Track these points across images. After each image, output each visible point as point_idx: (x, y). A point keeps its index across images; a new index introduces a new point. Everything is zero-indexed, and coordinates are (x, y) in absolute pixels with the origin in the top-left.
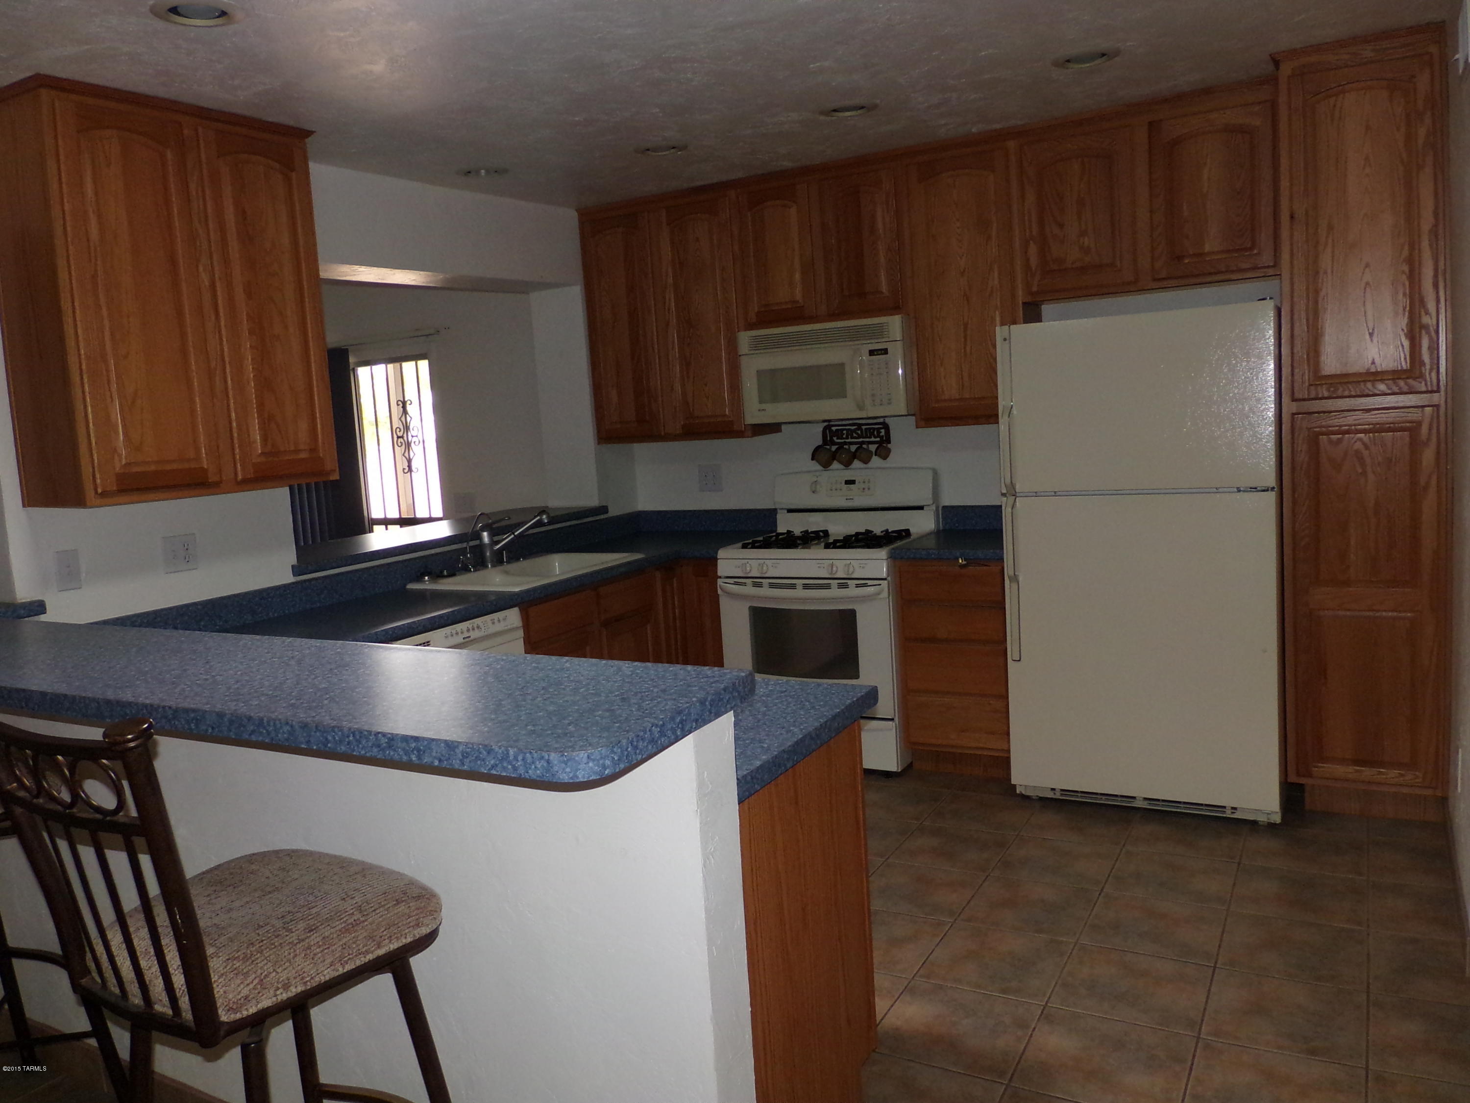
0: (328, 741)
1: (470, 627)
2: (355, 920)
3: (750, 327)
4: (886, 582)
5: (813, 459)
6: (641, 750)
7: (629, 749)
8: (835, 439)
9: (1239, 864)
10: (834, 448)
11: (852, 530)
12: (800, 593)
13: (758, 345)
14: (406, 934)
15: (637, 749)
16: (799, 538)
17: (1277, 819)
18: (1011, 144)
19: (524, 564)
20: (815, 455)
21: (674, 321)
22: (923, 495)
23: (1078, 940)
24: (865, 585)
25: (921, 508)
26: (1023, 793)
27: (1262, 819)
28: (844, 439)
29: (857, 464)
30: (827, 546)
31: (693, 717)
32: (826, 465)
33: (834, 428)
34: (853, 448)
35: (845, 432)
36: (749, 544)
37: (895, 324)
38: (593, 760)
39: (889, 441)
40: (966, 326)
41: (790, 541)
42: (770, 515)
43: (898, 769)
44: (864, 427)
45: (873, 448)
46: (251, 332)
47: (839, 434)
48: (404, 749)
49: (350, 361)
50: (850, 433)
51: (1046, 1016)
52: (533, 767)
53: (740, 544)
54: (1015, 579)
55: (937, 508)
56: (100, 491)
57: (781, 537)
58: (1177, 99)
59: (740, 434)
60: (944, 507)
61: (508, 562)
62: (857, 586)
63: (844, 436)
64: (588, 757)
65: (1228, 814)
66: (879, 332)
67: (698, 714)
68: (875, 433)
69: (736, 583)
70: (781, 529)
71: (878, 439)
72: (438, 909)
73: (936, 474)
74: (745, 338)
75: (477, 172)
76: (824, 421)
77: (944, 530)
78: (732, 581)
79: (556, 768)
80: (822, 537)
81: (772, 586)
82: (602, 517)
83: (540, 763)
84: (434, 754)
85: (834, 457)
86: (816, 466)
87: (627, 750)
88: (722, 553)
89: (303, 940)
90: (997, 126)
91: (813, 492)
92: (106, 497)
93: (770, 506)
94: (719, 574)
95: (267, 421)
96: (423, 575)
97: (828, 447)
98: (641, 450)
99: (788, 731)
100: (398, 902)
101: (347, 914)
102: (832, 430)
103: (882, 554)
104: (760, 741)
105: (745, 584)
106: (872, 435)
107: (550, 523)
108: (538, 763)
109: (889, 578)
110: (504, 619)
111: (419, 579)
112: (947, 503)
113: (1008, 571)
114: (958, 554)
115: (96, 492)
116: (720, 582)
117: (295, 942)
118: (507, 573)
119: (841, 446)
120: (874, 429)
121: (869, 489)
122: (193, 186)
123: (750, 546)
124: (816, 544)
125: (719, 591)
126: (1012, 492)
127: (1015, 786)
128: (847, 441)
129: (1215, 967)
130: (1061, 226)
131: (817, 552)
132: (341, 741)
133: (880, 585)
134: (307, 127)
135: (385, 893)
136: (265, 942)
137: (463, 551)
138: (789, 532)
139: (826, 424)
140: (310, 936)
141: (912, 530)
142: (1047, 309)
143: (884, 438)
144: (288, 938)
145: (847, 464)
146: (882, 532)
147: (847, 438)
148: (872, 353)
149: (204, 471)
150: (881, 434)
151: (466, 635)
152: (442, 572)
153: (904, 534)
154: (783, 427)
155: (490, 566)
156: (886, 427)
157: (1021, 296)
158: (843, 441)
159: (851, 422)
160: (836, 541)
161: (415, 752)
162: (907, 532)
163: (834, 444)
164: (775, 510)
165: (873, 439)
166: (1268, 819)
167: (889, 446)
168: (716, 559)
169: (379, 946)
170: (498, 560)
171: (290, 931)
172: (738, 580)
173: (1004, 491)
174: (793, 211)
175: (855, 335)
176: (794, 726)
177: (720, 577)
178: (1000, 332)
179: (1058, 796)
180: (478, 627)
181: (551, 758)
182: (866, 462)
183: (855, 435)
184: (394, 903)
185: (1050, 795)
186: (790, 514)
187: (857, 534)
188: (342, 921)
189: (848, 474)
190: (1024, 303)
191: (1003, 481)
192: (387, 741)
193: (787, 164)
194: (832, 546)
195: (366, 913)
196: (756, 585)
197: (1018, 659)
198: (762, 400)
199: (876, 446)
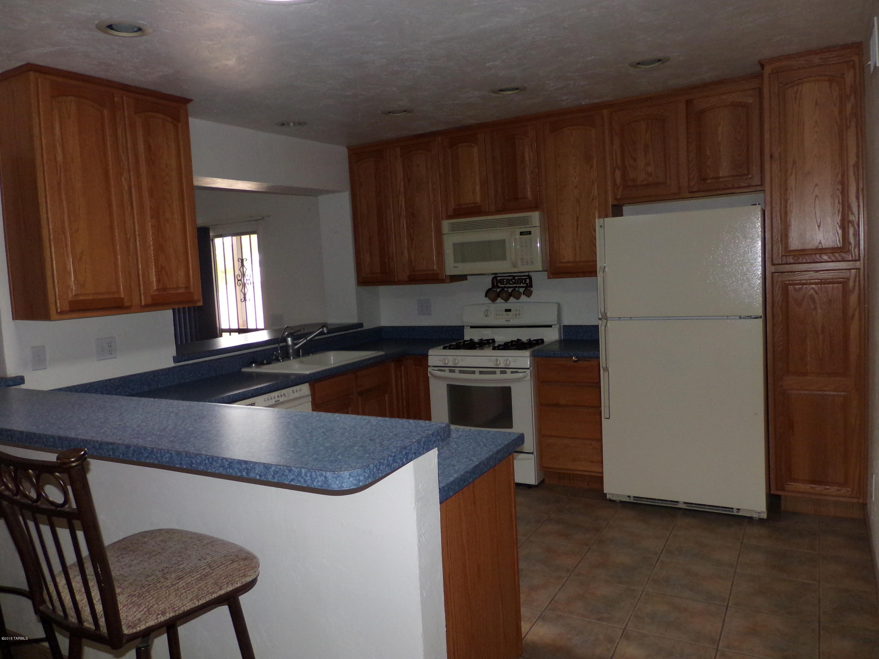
0: (192, 463)
1: (280, 395)
2: (206, 572)
3: (449, 217)
4: (529, 370)
5: (486, 296)
6: (382, 471)
7: (374, 470)
8: (499, 284)
9: (742, 543)
10: (498, 290)
11: (508, 339)
12: (477, 376)
13: (454, 229)
14: (237, 581)
15: (379, 470)
16: (477, 343)
17: (764, 516)
18: (605, 112)
19: (311, 357)
20: (488, 294)
21: (404, 213)
22: (552, 319)
23: (644, 588)
24: (517, 372)
25: (550, 326)
26: (611, 498)
27: (755, 515)
28: (504, 284)
29: (512, 299)
30: (494, 348)
31: (413, 451)
32: (494, 300)
33: (499, 278)
34: (510, 290)
35: (505, 280)
36: (447, 347)
37: (535, 217)
38: (353, 477)
39: (531, 286)
40: (578, 218)
41: (471, 345)
42: (460, 329)
43: (536, 482)
44: (516, 278)
45: (522, 290)
46: (152, 217)
47: (502, 282)
48: (238, 469)
49: (211, 235)
50: (508, 281)
51: (625, 635)
52: (316, 480)
53: (442, 347)
54: (606, 369)
55: (560, 326)
56: (59, 310)
57: (466, 343)
58: (704, 86)
59: (442, 281)
60: (564, 326)
61: (303, 356)
62: (512, 372)
63: (505, 283)
64: (350, 475)
65: (735, 513)
66: (525, 221)
67: (416, 450)
68: (523, 281)
69: (439, 370)
70: (467, 338)
71: (525, 285)
72: (257, 566)
73: (559, 305)
74: (446, 224)
75: (288, 124)
76: (493, 274)
77: (564, 340)
78: (437, 368)
79: (330, 481)
80: (491, 343)
81: (461, 372)
82: (359, 329)
83: (320, 478)
84: (257, 471)
85: (498, 295)
86: (487, 301)
87: (373, 470)
88: (431, 352)
89: (175, 585)
90: (596, 101)
91: (486, 316)
92: (63, 314)
93: (461, 325)
94: (429, 364)
95: (160, 269)
96: (252, 363)
97: (495, 289)
98: (382, 289)
99: (470, 460)
100: (233, 562)
101: (201, 569)
102: (498, 280)
103: (527, 353)
104: (454, 466)
105: (445, 371)
106: (521, 282)
107: (328, 333)
108: (319, 478)
109: (531, 368)
110: (300, 390)
111: (249, 365)
112: (566, 323)
113: (602, 364)
114: (572, 354)
115: (57, 312)
116: (430, 369)
117: (170, 586)
118: (302, 362)
119: (503, 289)
120: (523, 279)
121: (519, 315)
122: (119, 131)
123: (448, 348)
124: (488, 347)
125: (429, 375)
126: (604, 317)
127: (606, 494)
128: (506, 286)
129: (727, 606)
130: (635, 160)
131: (488, 352)
132: (201, 463)
133: (526, 372)
134: (188, 97)
135: (225, 556)
136: (151, 585)
137: (276, 349)
138: (471, 340)
139: (494, 275)
140: (178, 583)
141: (545, 340)
142: (626, 209)
143: (529, 284)
144: (165, 583)
145: (506, 300)
146: (527, 340)
148: (522, 233)
149: (122, 299)
150: (527, 282)
151: (277, 399)
152: (263, 361)
153: (540, 342)
154: (468, 277)
155: (292, 358)
156: (530, 278)
157: (611, 201)
158: (504, 286)
159: (509, 275)
160: (499, 346)
161: (245, 470)
162: (542, 341)
163: (499, 287)
164: (463, 326)
165: (522, 285)
166: (759, 516)
167: (531, 289)
168: (427, 356)
169: (221, 589)
170: (297, 355)
171: (167, 579)
172: (441, 368)
173: (600, 316)
174: (475, 150)
175: (511, 223)
176: (474, 457)
177: (430, 366)
178: (598, 222)
179: (632, 500)
180: (284, 395)
181: (327, 475)
182: (518, 298)
183: (511, 282)
184: (231, 562)
185: (627, 500)
186: (472, 329)
187: (512, 341)
188: (199, 573)
189: (507, 306)
190: (612, 205)
191: (599, 311)
192: (228, 463)
193: (473, 122)
194: (497, 349)
195: (213, 568)
196: (451, 371)
197: (608, 417)
198: (456, 261)
199: (524, 289)
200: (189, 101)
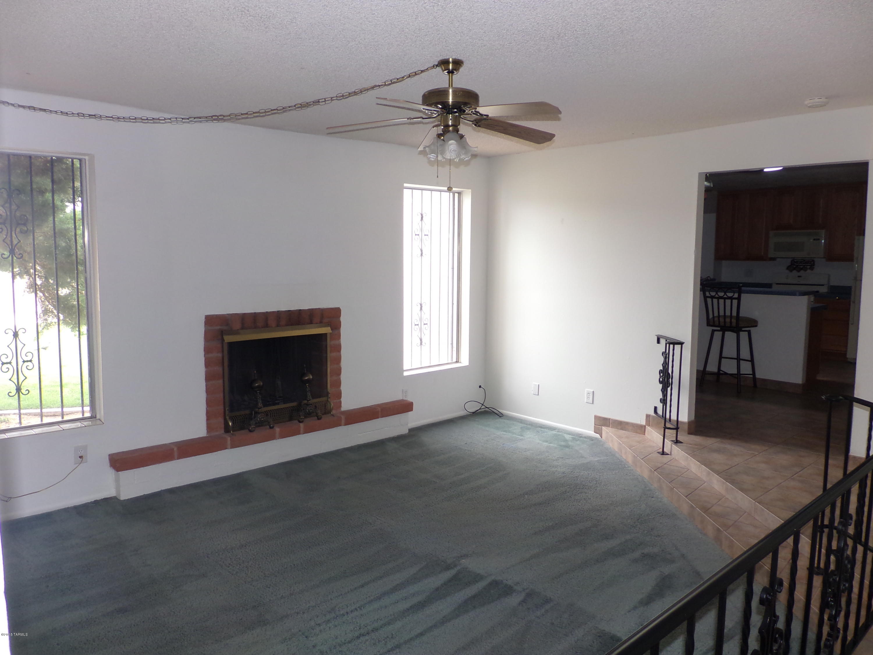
3: (773, 230)
8: (795, 264)
13: (775, 235)
20: (788, 268)
25: (823, 285)
29: (802, 272)
32: (791, 271)
33: (795, 261)
34: (801, 267)
37: (823, 232)
40: (845, 234)
42: (770, 285)
44: (806, 261)
45: (808, 267)
47: (797, 262)
55: (829, 285)
59: (765, 260)
66: (817, 234)
68: (810, 263)
73: (829, 276)
74: (772, 233)
76: (792, 258)
77: (831, 291)
85: (794, 269)
86: (788, 271)
91: (786, 279)
93: (771, 282)
97: (793, 266)
98: (724, 263)
106: (808, 263)
112: (832, 285)
113: (852, 299)
114: (836, 296)
119: (797, 266)
120: (809, 261)
121: (806, 279)
127: (847, 358)
139: (792, 259)
143: (813, 264)
145: (799, 271)
147: (800, 263)
154: (778, 259)
156: (813, 261)
158: (798, 264)
159: (802, 259)
162: (819, 291)
164: (772, 284)
167: (814, 267)
174: (793, 198)
175: (809, 234)
178: (856, 238)
182: (805, 271)
183: (802, 263)
186: (777, 285)
197: (853, 324)
198: (774, 250)
199: (810, 266)
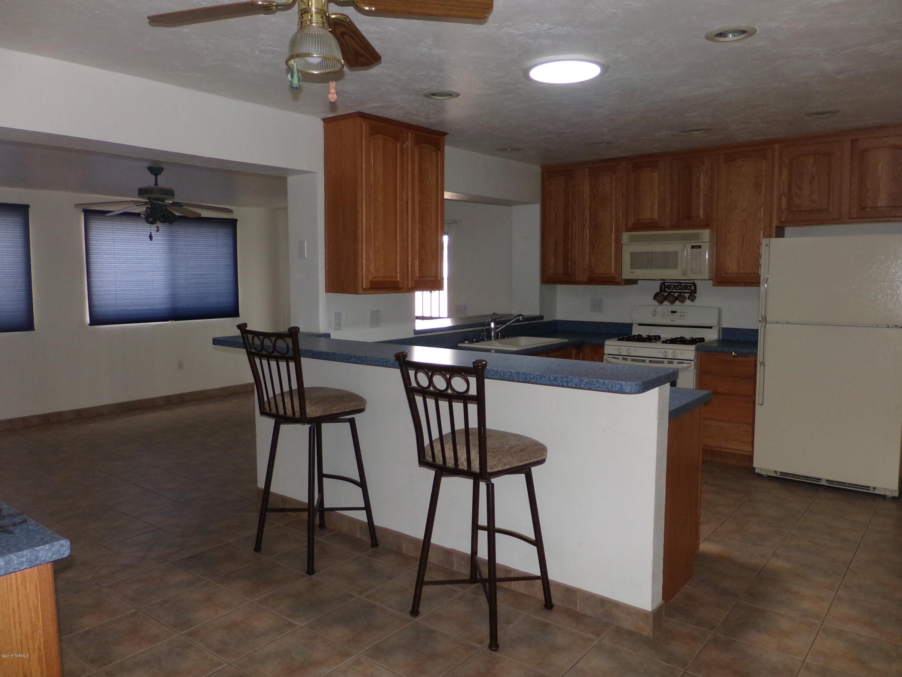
2: (524, 447)
3: (628, 230)
4: (693, 362)
5: (654, 299)
8: (667, 289)
9: (875, 511)
10: (666, 294)
11: (674, 336)
12: (647, 364)
13: (632, 240)
16: (645, 338)
17: (896, 494)
18: (777, 146)
19: (507, 340)
20: (655, 297)
21: (588, 224)
22: (712, 321)
23: (791, 531)
24: (683, 363)
25: (711, 327)
26: (759, 472)
27: (889, 494)
29: (677, 303)
30: (663, 342)
32: (661, 303)
33: (666, 284)
34: (676, 295)
35: (672, 286)
37: (706, 234)
39: (696, 293)
40: (744, 237)
41: (639, 339)
42: (628, 326)
44: (683, 284)
45: (687, 295)
46: (419, 222)
47: (669, 287)
48: (560, 381)
50: (675, 287)
53: (617, 339)
54: (763, 363)
55: (719, 328)
56: (364, 287)
57: (635, 336)
58: (867, 129)
59: (618, 284)
60: (723, 328)
61: (501, 338)
62: (678, 363)
63: (672, 288)
65: (871, 491)
66: (696, 237)
68: (689, 288)
69: (613, 358)
70: (635, 333)
71: (690, 291)
73: (720, 311)
74: (626, 236)
75: (506, 150)
76: (661, 280)
77: (723, 340)
78: (611, 356)
80: (658, 338)
81: (633, 360)
82: (540, 321)
84: (574, 383)
85: (665, 298)
86: (655, 303)
88: (607, 342)
90: (769, 137)
91: (654, 316)
93: (628, 321)
94: (605, 352)
95: (422, 262)
97: (663, 293)
98: (560, 288)
100: (536, 445)
102: (665, 285)
103: (693, 347)
105: (618, 359)
106: (687, 288)
107: (523, 321)
109: (695, 360)
111: (464, 341)
112: (725, 326)
113: (760, 359)
114: (733, 350)
115: (363, 288)
116: (605, 356)
118: (501, 343)
119: (670, 293)
120: (688, 286)
121: (684, 316)
122: (405, 158)
123: (621, 340)
124: (657, 341)
125: (604, 361)
126: (764, 320)
127: (755, 468)
128: (673, 291)
129: (858, 547)
130: (800, 189)
131: (659, 345)
133: (690, 363)
136: (497, 449)
137: (482, 331)
138: (639, 335)
139: (663, 281)
140: (511, 450)
141: (706, 339)
142: (788, 230)
143: (693, 291)
145: (672, 303)
146: (690, 338)
147: (673, 289)
148: (693, 247)
149: (398, 282)
150: (692, 289)
152: (473, 339)
153: (702, 340)
154: (639, 281)
155: (493, 339)
156: (695, 285)
157: (775, 223)
158: (671, 291)
159: (676, 281)
160: (666, 341)
163: (666, 292)
164: (632, 324)
165: (687, 291)
166: (892, 494)
167: (696, 295)
168: (604, 345)
170: (497, 337)
172: (615, 356)
173: (761, 319)
174: (656, 174)
175: (684, 238)
177: (605, 354)
178: (764, 241)
179: (778, 475)
182: (683, 302)
183: (677, 288)
185: (774, 475)
186: (640, 326)
187: (677, 338)
189: (673, 308)
190: (777, 227)
191: (760, 315)
193: (655, 151)
194: (665, 343)
196: (624, 359)
197: (762, 404)
198: (632, 267)
199: (689, 294)
200: (445, 134)
